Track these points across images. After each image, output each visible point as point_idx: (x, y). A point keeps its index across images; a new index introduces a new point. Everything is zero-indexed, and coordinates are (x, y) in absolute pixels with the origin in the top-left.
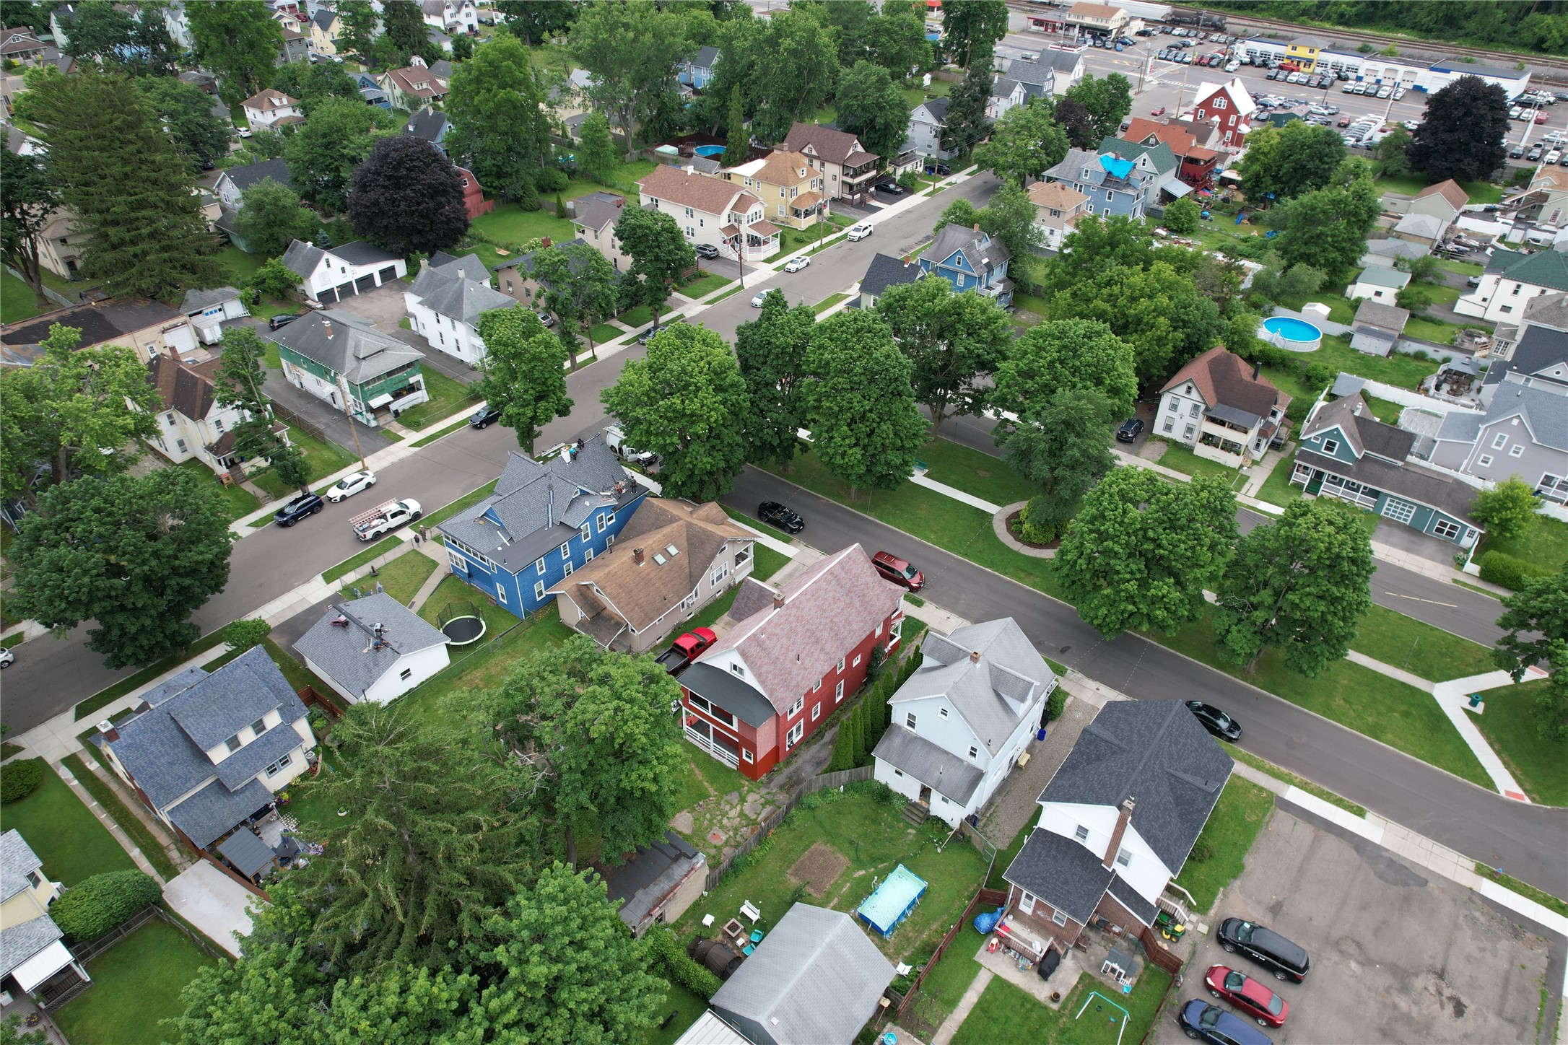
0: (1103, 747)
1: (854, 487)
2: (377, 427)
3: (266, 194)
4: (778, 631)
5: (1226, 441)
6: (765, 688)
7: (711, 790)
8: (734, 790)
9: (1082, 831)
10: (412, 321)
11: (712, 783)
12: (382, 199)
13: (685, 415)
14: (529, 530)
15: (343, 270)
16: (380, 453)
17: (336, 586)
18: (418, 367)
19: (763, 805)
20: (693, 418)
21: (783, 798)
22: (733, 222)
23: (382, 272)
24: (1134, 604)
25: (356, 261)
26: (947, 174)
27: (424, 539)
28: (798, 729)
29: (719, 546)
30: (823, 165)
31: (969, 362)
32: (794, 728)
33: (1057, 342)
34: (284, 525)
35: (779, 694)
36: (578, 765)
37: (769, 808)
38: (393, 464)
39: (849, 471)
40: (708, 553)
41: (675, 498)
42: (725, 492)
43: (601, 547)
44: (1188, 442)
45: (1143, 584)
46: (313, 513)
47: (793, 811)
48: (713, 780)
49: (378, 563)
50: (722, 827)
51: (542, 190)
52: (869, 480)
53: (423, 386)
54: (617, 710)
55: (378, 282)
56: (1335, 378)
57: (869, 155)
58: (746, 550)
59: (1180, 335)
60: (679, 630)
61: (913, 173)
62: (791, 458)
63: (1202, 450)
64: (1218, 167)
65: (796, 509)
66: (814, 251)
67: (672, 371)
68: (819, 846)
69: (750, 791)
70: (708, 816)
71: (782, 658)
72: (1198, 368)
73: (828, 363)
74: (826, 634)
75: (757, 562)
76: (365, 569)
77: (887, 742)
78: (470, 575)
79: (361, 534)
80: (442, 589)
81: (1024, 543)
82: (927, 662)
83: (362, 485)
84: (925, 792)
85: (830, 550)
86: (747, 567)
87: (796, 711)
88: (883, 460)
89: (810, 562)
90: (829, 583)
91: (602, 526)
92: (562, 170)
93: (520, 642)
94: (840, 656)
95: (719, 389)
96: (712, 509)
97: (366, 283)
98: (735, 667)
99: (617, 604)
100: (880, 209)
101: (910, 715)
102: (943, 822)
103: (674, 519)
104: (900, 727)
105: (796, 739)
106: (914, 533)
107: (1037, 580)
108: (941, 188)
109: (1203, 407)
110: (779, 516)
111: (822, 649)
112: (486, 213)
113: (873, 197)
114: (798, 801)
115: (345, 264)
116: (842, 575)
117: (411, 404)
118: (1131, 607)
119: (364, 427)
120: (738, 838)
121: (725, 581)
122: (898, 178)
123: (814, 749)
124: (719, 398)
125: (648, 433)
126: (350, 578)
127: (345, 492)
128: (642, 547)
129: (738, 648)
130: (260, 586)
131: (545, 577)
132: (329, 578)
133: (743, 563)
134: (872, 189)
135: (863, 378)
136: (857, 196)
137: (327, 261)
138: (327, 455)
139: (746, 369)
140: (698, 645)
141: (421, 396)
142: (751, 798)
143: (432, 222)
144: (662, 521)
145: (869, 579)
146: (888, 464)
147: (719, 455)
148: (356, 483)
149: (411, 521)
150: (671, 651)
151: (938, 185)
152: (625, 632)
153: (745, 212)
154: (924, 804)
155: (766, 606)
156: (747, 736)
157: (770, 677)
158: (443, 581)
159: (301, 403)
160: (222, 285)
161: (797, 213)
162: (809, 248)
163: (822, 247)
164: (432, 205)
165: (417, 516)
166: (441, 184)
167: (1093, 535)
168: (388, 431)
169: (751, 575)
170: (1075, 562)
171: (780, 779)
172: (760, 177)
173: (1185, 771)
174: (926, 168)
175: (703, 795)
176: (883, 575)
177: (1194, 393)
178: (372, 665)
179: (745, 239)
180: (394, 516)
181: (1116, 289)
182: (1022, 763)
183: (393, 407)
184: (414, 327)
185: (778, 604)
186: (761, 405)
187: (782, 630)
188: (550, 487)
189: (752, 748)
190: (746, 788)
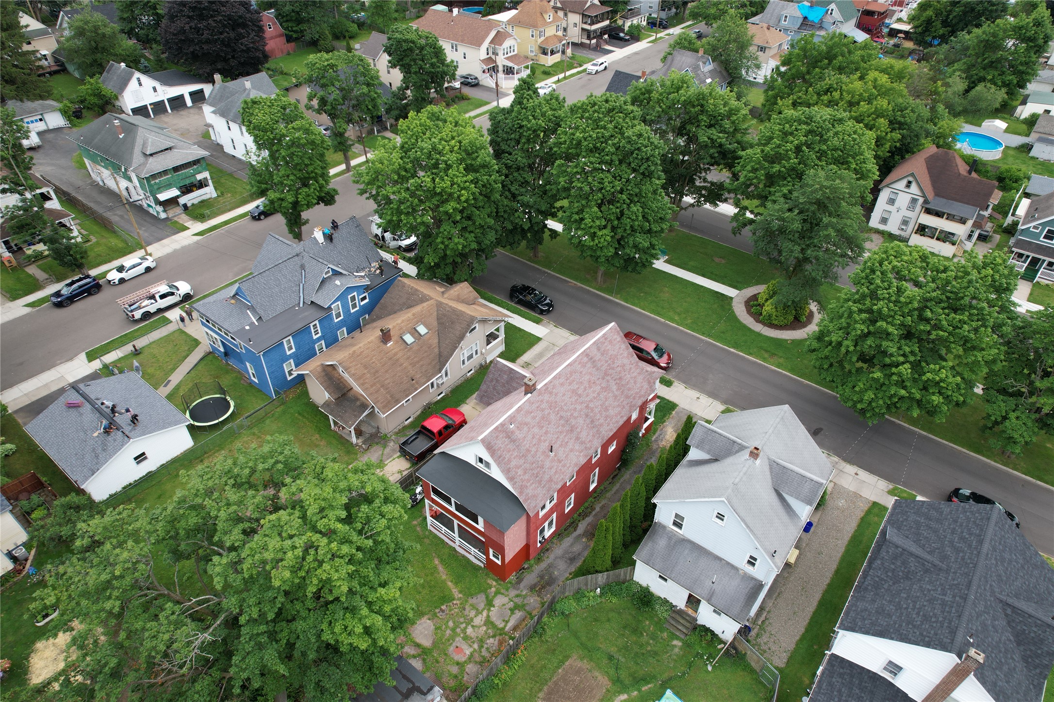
0: (912, 563)
1: (602, 268)
2: (167, 219)
3: (86, 23)
4: (528, 419)
5: (942, 231)
6: (513, 485)
7: (456, 593)
8: (480, 591)
9: (894, 668)
10: (211, 129)
11: (456, 584)
12: (187, 27)
13: (436, 194)
14: (279, 309)
15: (155, 89)
16: (165, 241)
17: (96, 365)
18: (204, 165)
19: (512, 610)
20: (445, 197)
21: (533, 601)
22: (491, 54)
23: (192, 94)
24: (904, 388)
25: (167, 82)
26: (665, 27)
27: (191, 319)
28: (550, 524)
29: (469, 326)
30: (566, 15)
31: (712, 151)
32: (546, 524)
33: (804, 126)
34: (59, 305)
35: (530, 491)
36: (262, 614)
37: (518, 614)
38: (175, 251)
39: (598, 253)
40: (458, 333)
41: (430, 279)
42: (477, 274)
43: (355, 326)
44: (903, 234)
45: (916, 366)
46: (90, 294)
47: (545, 619)
48: (458, 580)
49: (140, 343)
50: (466, 638)
51: (336, 37)
52: (618, 263)
53: (210, 182)
54: (309, 546)
55: (189, 102)
56: (1029, 179)
57: (603, 7)
58: (497, 330)
59: (897, 135)
60: (428, 411)
61: (639, 25)
62: (541, 243)
63: (917, 240)
64: (887, 21)
65: (546, 292)
66: (559, 81)
67: (422, 149)
68: (575, 662)
69: (497, 593)
70: (451, 624)
71: (534, 449)
72: (916, 164)
73: (579, 143)
74: (581, 421)
75: (508, 342)
76: (128, 348)
77: (650, 544)
78: (226, 354)
79: (130, 314)
80: (199, 367)
81: (764, 324)
82: (694, 454)
83: (141, 269)
84: (693, 601)
85: (581, 330)
86: (498, 346)
87: (548, 506)
88: (631, 243)
89: (561, 343)
90: (584, 366)
91: (354, 306)
92: (353, 22)
93: (268, 421)
94: (597, 445)
95: (469, 169)
96: (463, 289)
97: (177, 102)
98: (481, 460)
99: (361, 385)
100: (613, 51)
101: (677, 515)
102: (712, 632)
103: (424, 299)
104: (664, 527)
105: (547, 534)
106: (659, 314)
107: (781, 360)
108: (661, 38)
109: (921, 200)
110: (529, 298)
111: (577, 438)
112: (289, 54)
113: (606, 42)
114: (550, 608)
115: (157, 84)
116: (598, 356)
117: (200, 199)
118: (903, 392)
119: (155, 218)
120: (484, 653)
121: (476, 360)
122: (626, 28)
123: (567, 541)
124: (470, 177)
125: (399, 212)
126: (110, 357)
127: (123, 275)
128: (390, 327)
129: (483, 441)
130: (21, 364)
131: (294, 356)
132: (91, 357)
133: (494, 343)
134: (606, 36)
135: (614, 157)
136: (594, 41)
137: (139, 80)
138: (114, 242)
139: (498, 155)
140: (447, 427)
141: (209, 192)
142: (499, 601)
143: (234, 51)
144: (412, 300)
145: (626, 361)
146: (636, 246)
147: (471, 237)
148: (134, 266)
149: (181, 302)
150: (419, 433)
151: (659, 35)
152: (372, 414)
153: (501, 45)
154: (690, 612)
155: (516, 389)
156: (494, 537)
157: (520, 472)
158: (201, 359)
159: (102, 198)
160: (42, 98)
161: (544, 53)
162: (555, 78)
163: (565, 78)
164: (232, 35)
165: (187, 297)
166: (240, 17)
167: (864, 316)
168: (176, 222)
169: (501, 355)
170: (840, 344)
171: (530, 578)
172: (511, 22)
173: (1017, 596)
174: (648, 23)
175: (446, 598)
176: (641, 358)
177: (914, 188)
178: (99, 450)
179: (501, 69)
180: (163, 297)
181: (837, 95)
182: (792, 560)
183: (182, 200)
184: (213, 138)
185: (530, 389)
186: (513, 189)
187: (534, 418)
188: (303, 267)
189: (500, 550)
190: (493, 589)
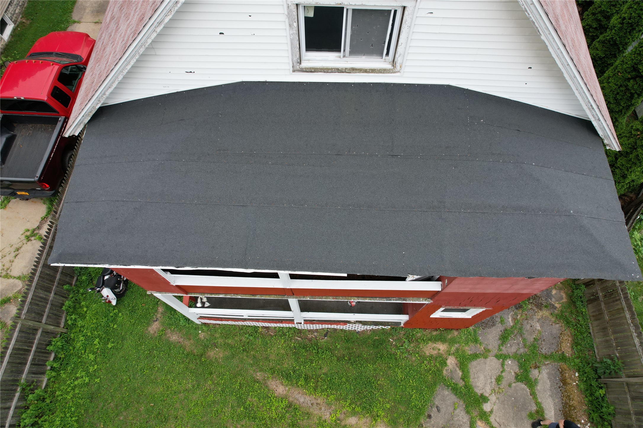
19: (525, 378)
21: (540, 325)
69: (464, 363)
190: (451, 361)
